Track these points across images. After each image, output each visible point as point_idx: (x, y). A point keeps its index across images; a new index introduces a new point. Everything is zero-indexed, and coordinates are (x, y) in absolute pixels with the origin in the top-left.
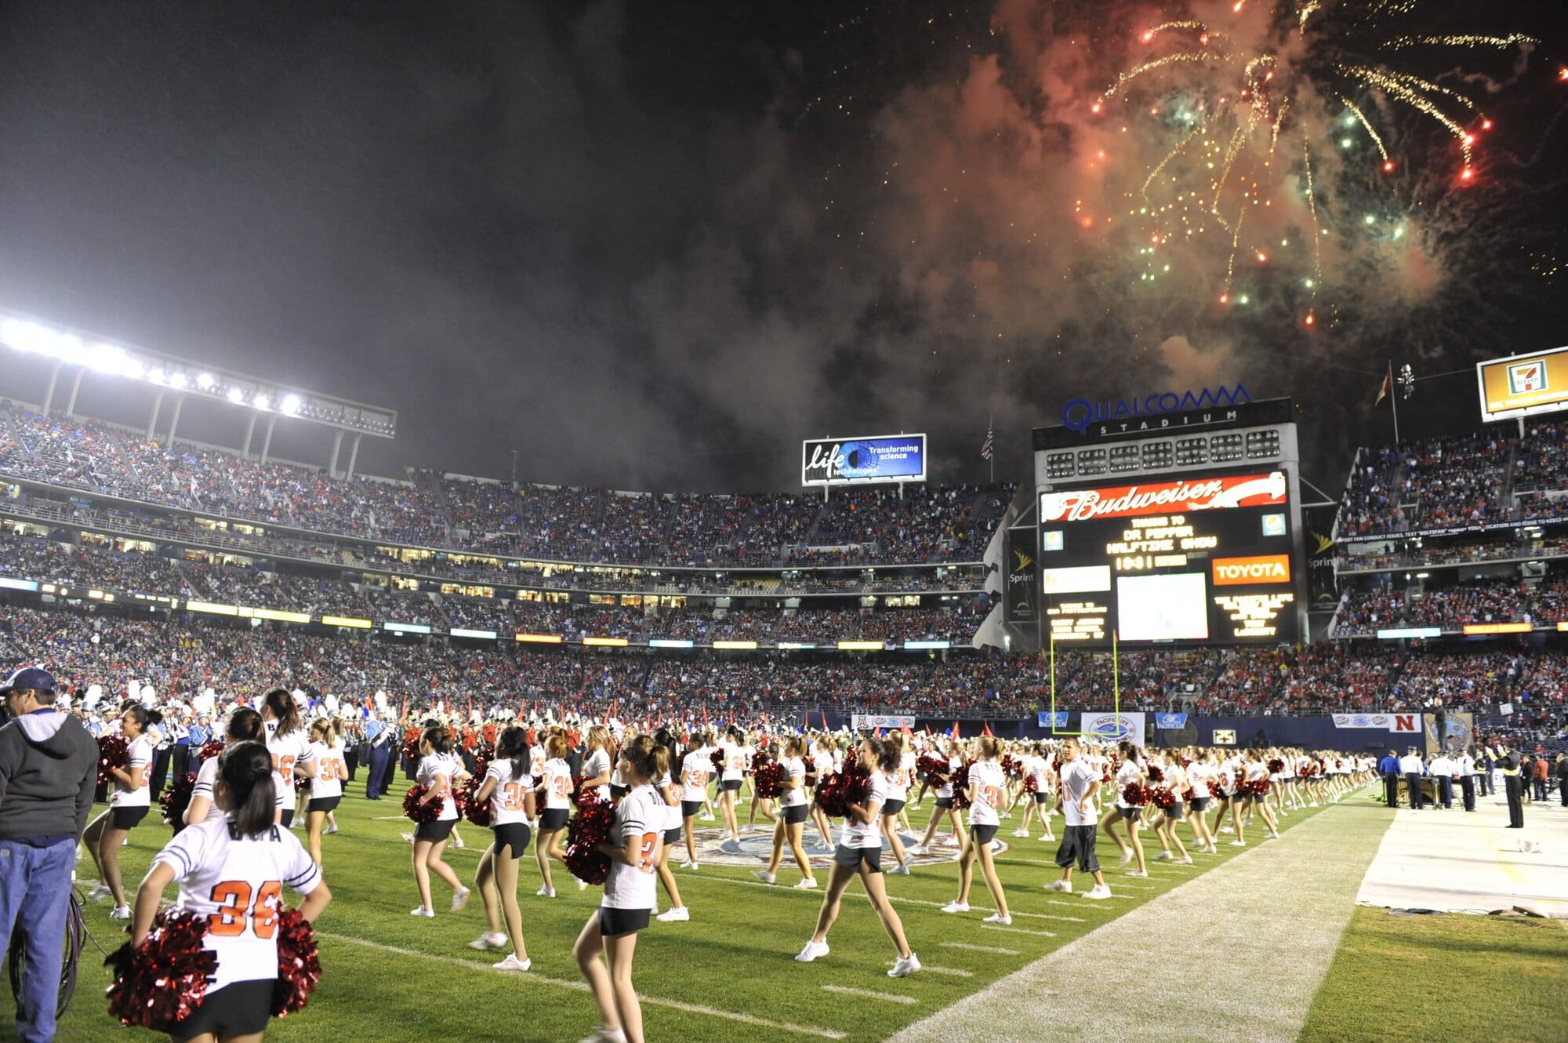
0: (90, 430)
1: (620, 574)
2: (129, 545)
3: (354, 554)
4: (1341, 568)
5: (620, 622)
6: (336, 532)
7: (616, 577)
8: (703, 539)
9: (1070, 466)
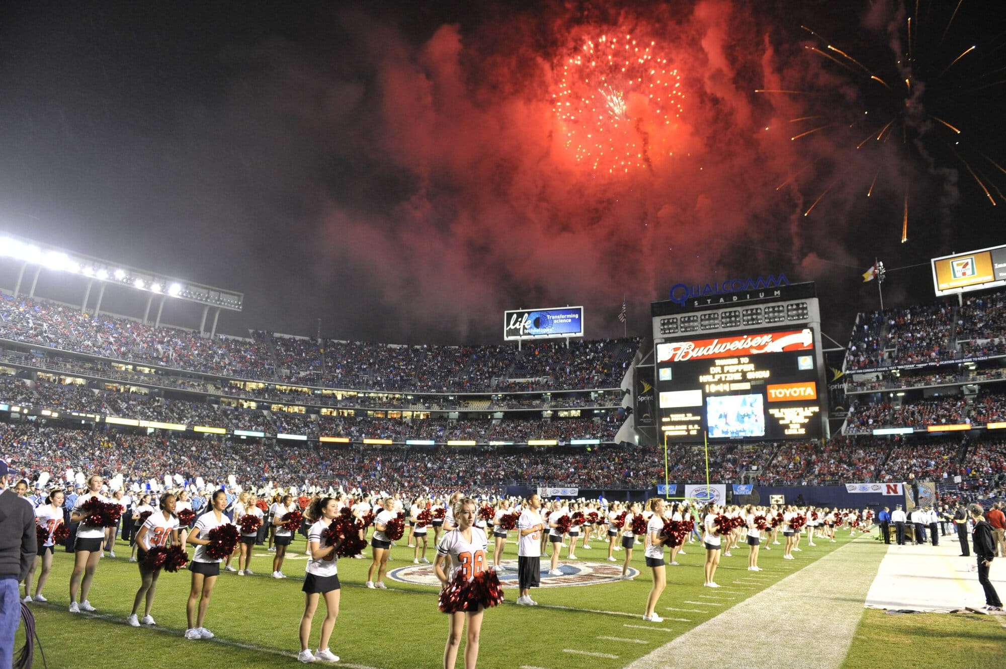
0: (44, 307)
1: (387, 398)
2: (69, 380)
3: (215, 386)
4: (848, 391)
5: (387, 429)
6: (203, 372)
7: (384, 400)
8: (441, 375)
9: (675, 326)
